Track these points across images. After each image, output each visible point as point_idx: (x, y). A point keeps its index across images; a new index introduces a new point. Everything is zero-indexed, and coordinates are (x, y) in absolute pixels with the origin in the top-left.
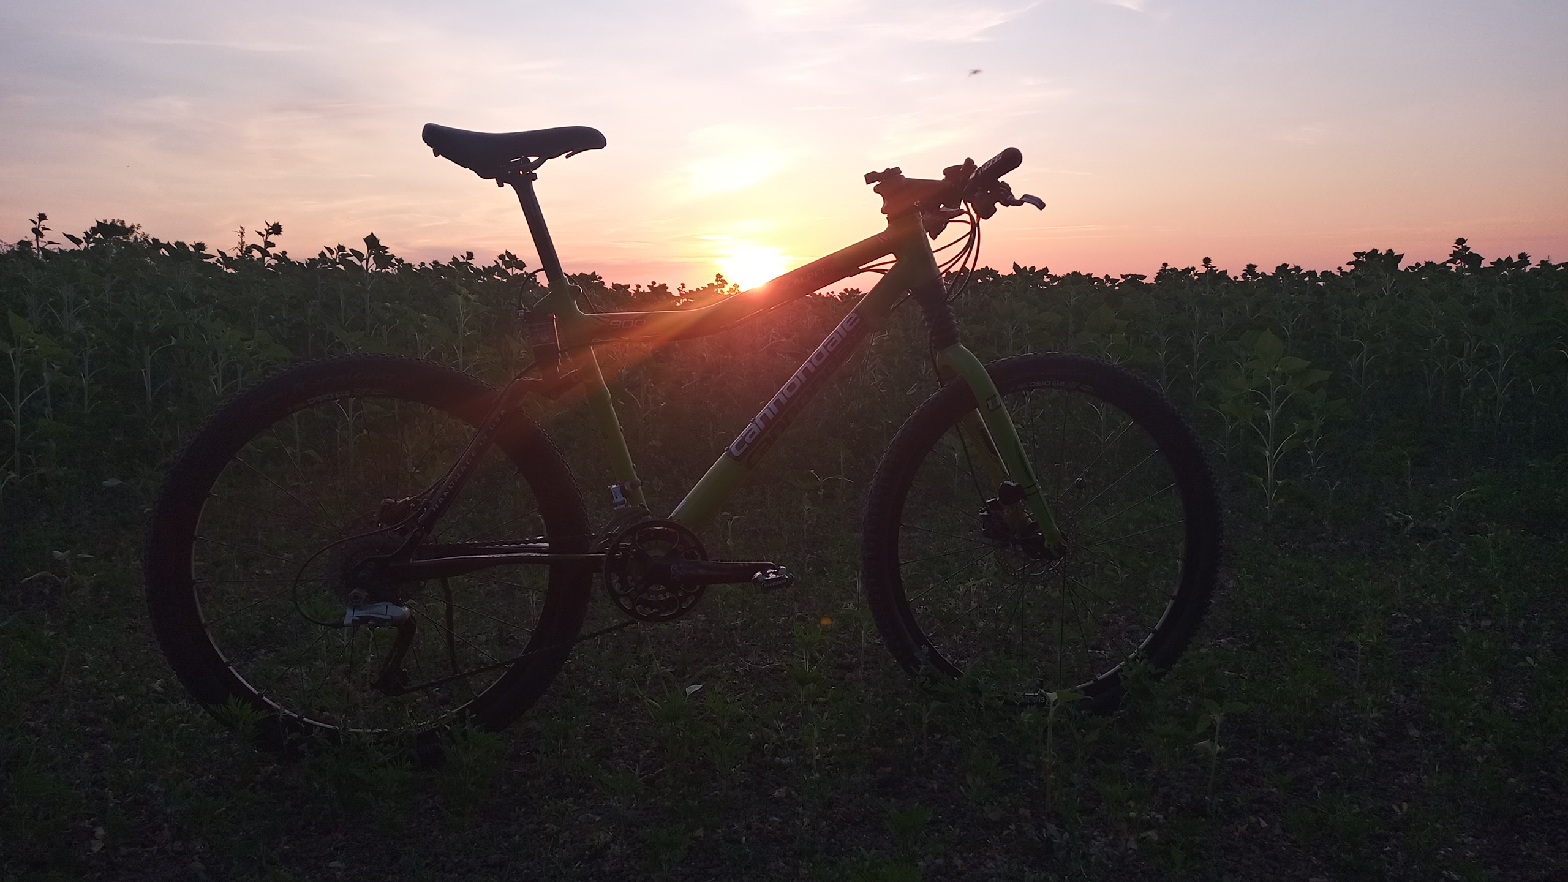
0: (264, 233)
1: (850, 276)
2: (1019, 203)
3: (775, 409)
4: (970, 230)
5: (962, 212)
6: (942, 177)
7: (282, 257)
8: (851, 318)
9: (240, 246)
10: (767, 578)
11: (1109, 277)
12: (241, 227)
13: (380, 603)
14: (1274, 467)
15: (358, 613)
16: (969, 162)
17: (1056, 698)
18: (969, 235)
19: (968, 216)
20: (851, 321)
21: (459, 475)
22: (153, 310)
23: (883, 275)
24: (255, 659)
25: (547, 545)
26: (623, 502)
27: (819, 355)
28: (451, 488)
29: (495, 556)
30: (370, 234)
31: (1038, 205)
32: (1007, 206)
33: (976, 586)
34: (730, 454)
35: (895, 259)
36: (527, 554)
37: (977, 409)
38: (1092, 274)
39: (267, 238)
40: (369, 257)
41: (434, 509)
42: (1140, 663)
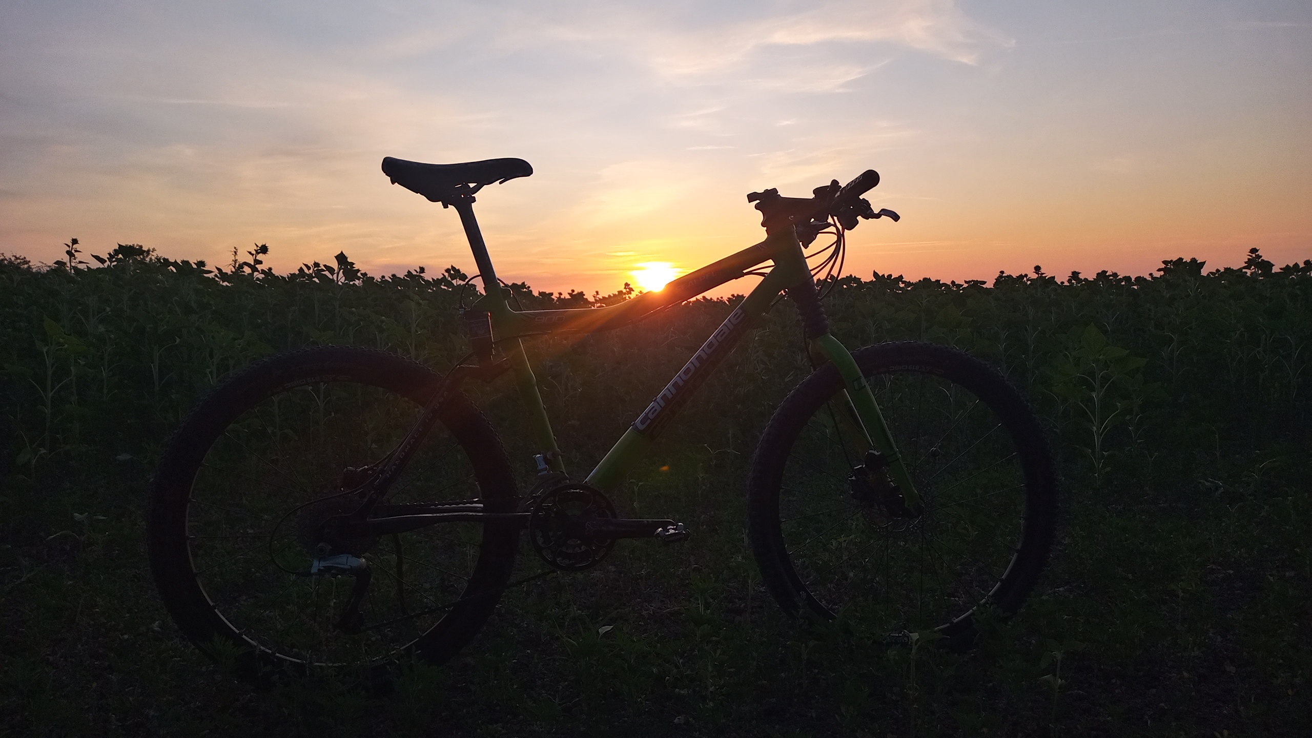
0: (254, 252)
1: (736, 279)
2: (878, 216)
3: (674, 391)
4: (836, 239)
5: (829, 225)
6: (812, 196)
7: (268, 273)
8: (737, 313)
9: (234, 263)
10: (667, 534)
11: (955, 282)
12: (235, 248)
13: (341, 555)
14: (1100, 442)
15: (323, 564)
16: (835, 183)
17: (918, 637)
18: (835, 244)
19: (835, 228)
20: (738, 314)
21: (408, 447)
22: (161, 316)
23: (764, 278)
24: (237, 604)
25: (482, 505)
26: (546, 469)
27: (710, 345)
28: (401, 457)
29: (438, 515)
30: (340, 252)
31: (894, 217)
32: (868, 219)
33: (847, 542)
34: (636, 428)
35: (774, 264)
36: (464, 513)
37: (845, 389)
38: (940, 281)
39: (256, 257)
40: (339, 271)
41: (388, 475)
42: (990, 608)
